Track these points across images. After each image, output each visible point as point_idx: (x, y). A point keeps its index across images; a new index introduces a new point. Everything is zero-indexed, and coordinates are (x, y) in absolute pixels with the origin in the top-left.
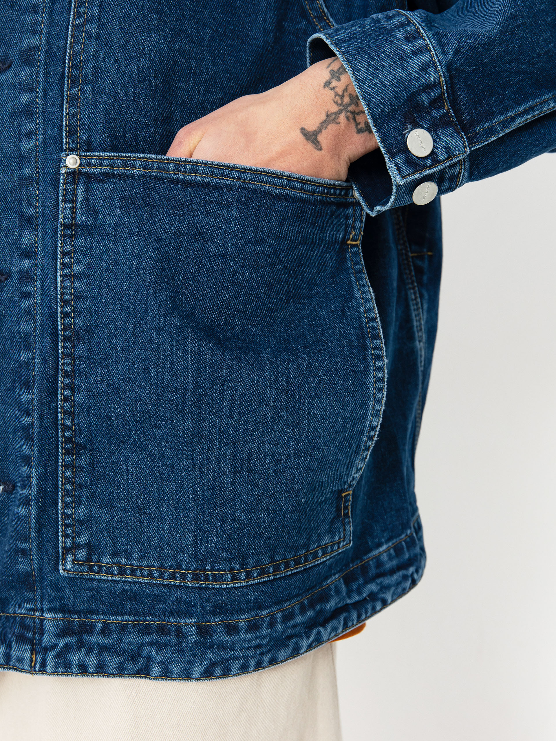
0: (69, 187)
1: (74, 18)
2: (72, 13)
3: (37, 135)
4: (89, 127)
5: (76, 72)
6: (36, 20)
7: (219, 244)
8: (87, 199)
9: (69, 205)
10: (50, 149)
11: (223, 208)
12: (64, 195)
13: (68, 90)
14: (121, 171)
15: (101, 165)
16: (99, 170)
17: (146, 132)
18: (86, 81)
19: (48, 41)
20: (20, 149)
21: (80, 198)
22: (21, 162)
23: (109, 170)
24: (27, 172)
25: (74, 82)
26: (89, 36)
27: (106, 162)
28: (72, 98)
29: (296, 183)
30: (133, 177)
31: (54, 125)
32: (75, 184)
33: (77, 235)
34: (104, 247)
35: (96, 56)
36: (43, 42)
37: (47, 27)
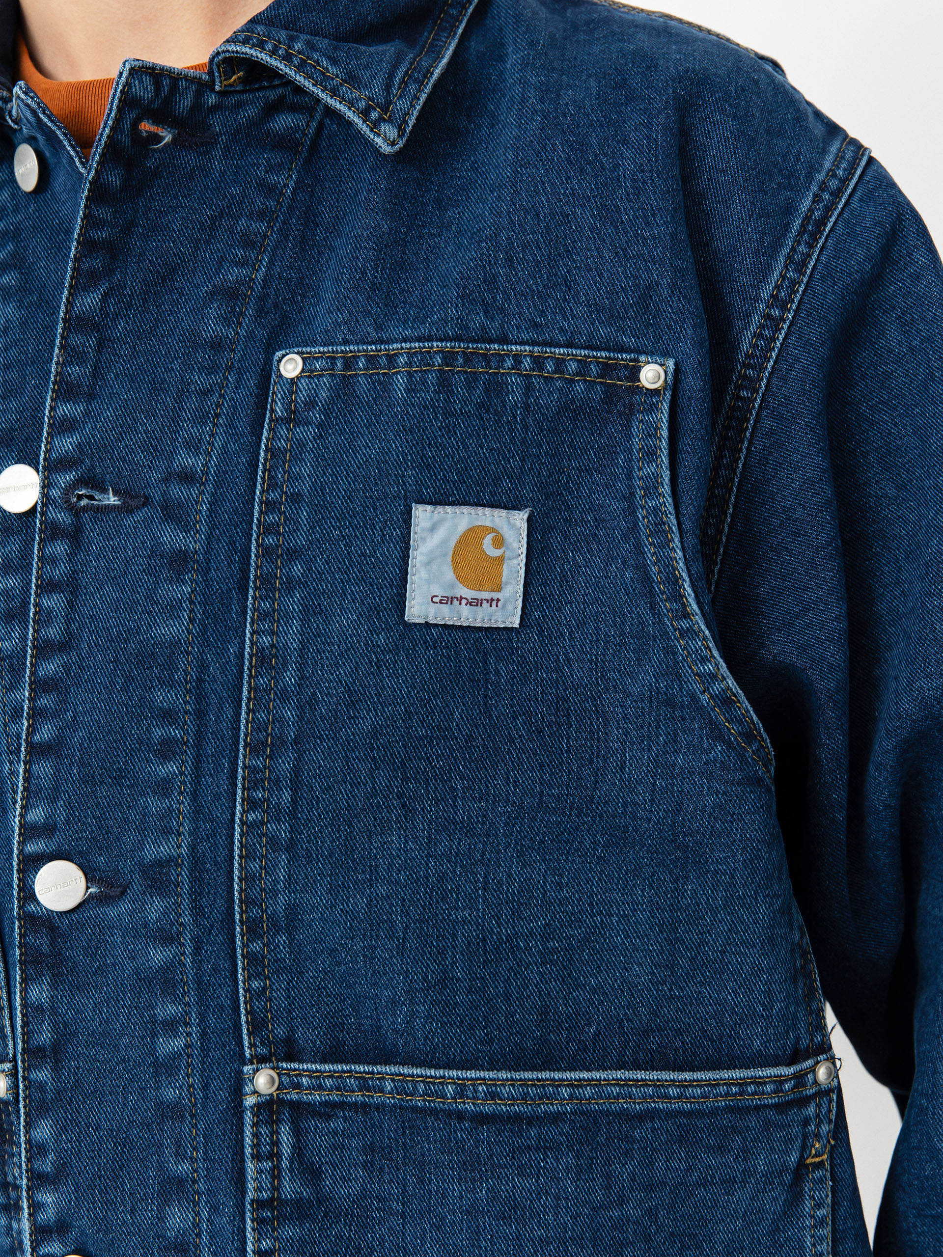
0: (263, 1130)
1: (244, 810)
2: (239, 800)
3: (186, 1024)
4: (289, 1012)
5: (255, 911)
6: (168, 807)
7: (548, 1222)
8: (299, 1149)
9: (267, 1165)
10: (214, 1054)
11: (548, 1156)
12: (254, 1146)
13: (244, 945)
14: (357, 1097)
15: (320, 1088)
16: (316, 1097)
17: (394, 1015)
18: (275, 926)
19: (193, 848)
20: (154, 1050)
21: (286, 1150)
22: (157, 1074)
23: (335, 1097)
24: (170, 1094)
25: (253, 931)
26: (274, 843)
27: (328, 1083)
28: (252, 959)
29: (670, 1089)
30: (380, 1108)
31: (221, 1008)
32: (273, 1122)
33: (282, 1219)
34: (339, 1237)
35: (290, 881)
36: (184, 850)
37: (190, 821)
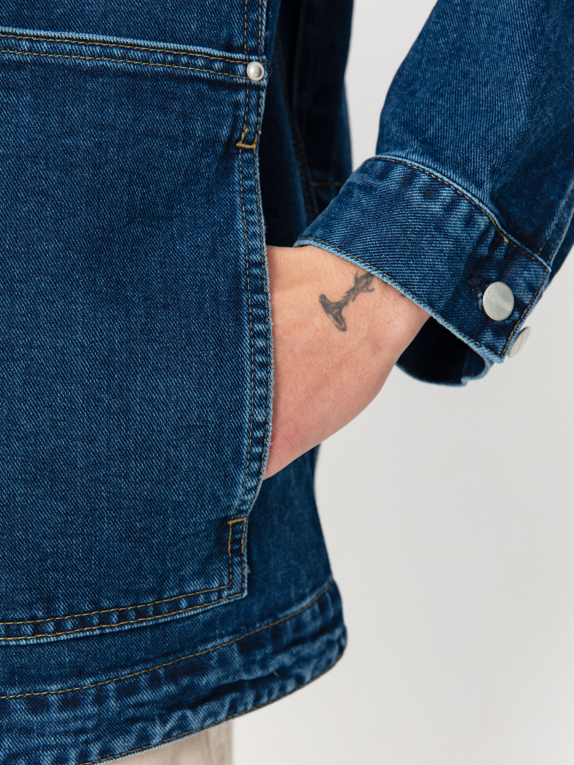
7: (8, 143)
11: (10, 95)
29: (114, 50)
